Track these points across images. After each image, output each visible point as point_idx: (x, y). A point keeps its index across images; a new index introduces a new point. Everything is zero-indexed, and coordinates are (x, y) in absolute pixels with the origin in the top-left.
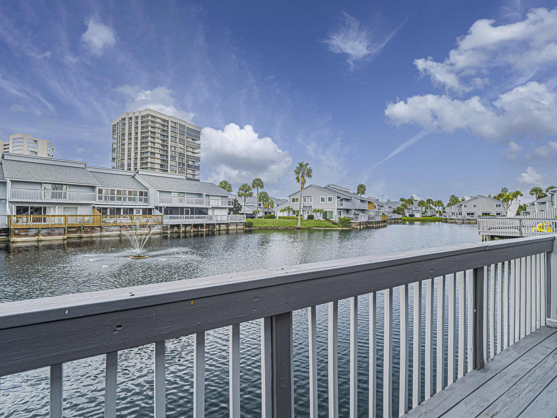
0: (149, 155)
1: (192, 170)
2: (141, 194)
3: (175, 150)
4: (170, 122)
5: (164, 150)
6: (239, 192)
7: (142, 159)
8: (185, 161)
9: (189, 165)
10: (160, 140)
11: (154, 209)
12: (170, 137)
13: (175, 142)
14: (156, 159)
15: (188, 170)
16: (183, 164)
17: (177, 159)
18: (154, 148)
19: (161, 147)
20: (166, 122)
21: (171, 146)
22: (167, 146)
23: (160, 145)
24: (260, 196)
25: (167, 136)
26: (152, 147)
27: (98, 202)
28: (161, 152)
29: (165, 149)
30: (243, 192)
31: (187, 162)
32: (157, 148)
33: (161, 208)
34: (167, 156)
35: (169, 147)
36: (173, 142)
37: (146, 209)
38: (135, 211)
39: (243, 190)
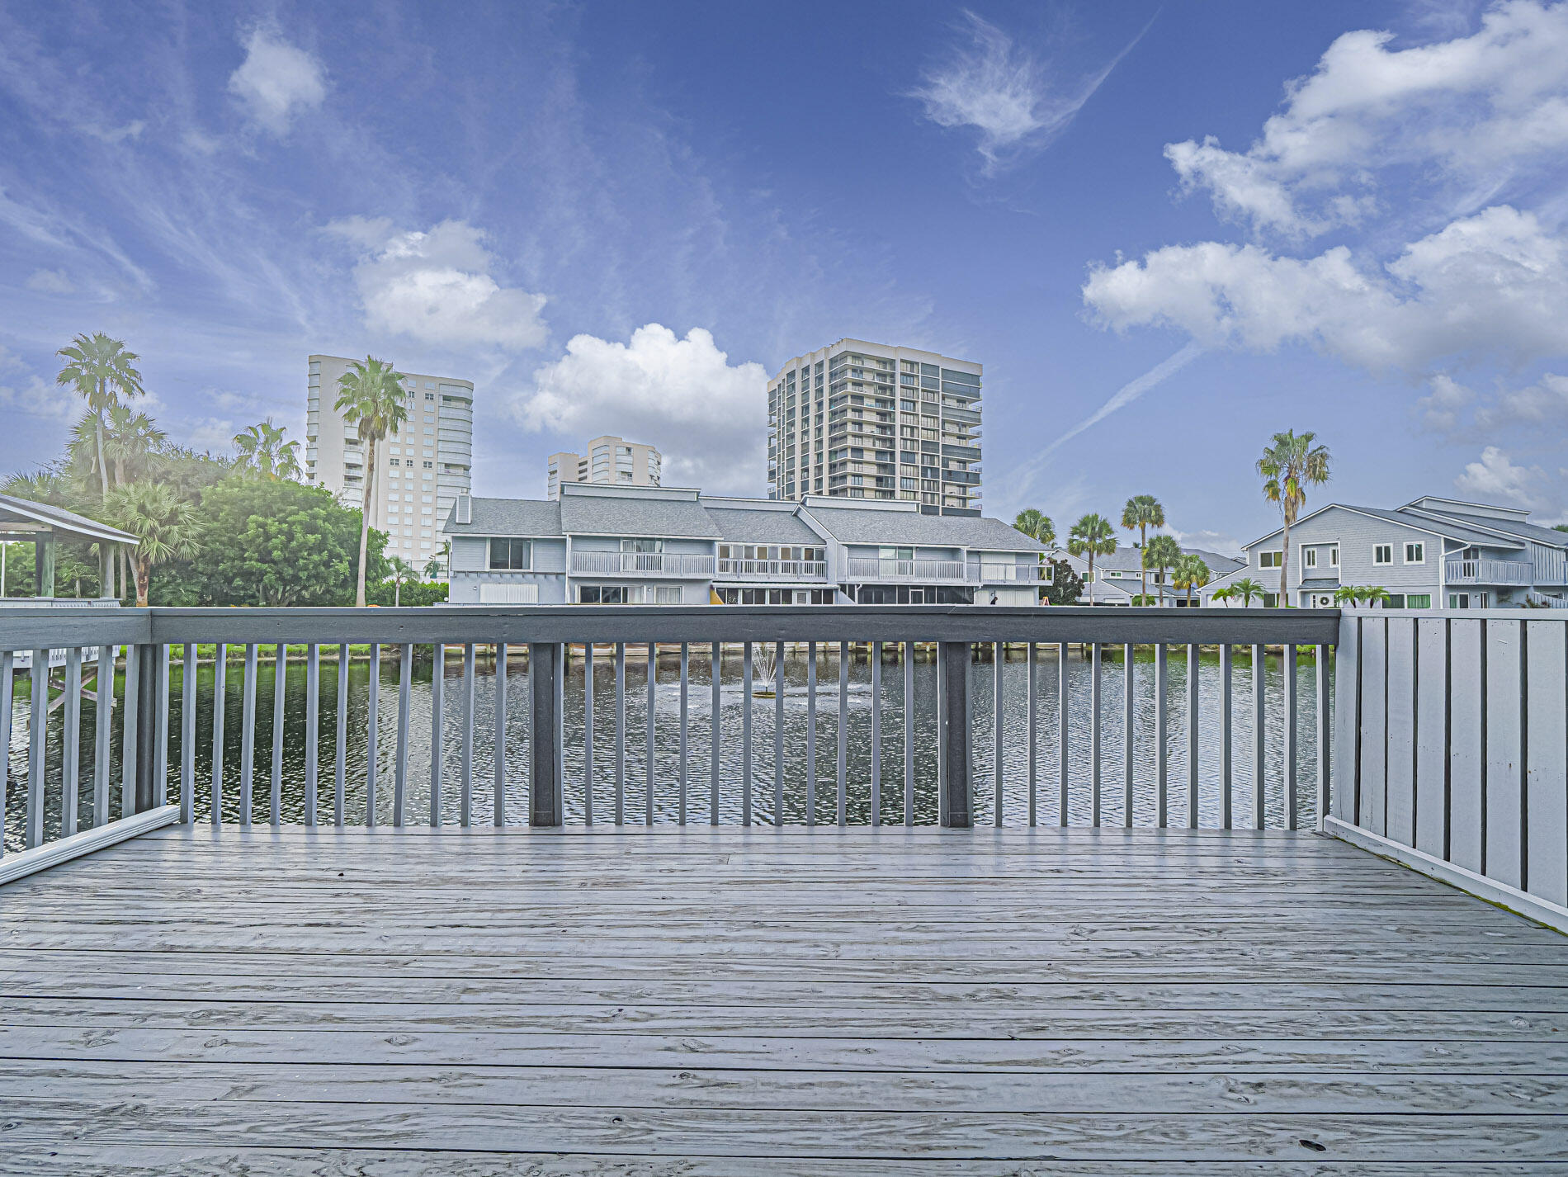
0: (849, 457)
1: (959, 486)
2: (810, 554)
3: (912, 434)
4: (898, 365)
5: (884, 440)
6: (1071, 541)
7: (832, 467)
8: (938, 464)
9: (950, 472)
10: (875, 414)
11: (836, 590)
12: (898, 404)
13: (913, 414)
14: (865, 466)
15: (947, 487)
16: (935, 471)
17: (918, 458)
18: (861, 437)
19: (877, 432)
20: (888, 366)
21: (902, 426)
22: (892, 428)
23: (874, 429)
24: (1151, 548)
25: (893, 402)
26: (854, 436)
27: (718, 575)
28: (879, 446)
29: (888, 435)
30: (1085, 540)
31: (945, 465)
32: (868, 436)
33: (852, 587)
34: (892, 454)
35: (898, 430)
36: (907, 414)
37: (820, 590)
38: (794, 596)
39: (1083, 534)
